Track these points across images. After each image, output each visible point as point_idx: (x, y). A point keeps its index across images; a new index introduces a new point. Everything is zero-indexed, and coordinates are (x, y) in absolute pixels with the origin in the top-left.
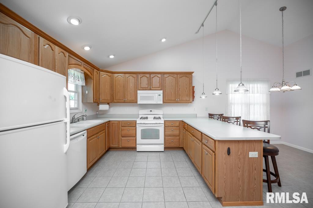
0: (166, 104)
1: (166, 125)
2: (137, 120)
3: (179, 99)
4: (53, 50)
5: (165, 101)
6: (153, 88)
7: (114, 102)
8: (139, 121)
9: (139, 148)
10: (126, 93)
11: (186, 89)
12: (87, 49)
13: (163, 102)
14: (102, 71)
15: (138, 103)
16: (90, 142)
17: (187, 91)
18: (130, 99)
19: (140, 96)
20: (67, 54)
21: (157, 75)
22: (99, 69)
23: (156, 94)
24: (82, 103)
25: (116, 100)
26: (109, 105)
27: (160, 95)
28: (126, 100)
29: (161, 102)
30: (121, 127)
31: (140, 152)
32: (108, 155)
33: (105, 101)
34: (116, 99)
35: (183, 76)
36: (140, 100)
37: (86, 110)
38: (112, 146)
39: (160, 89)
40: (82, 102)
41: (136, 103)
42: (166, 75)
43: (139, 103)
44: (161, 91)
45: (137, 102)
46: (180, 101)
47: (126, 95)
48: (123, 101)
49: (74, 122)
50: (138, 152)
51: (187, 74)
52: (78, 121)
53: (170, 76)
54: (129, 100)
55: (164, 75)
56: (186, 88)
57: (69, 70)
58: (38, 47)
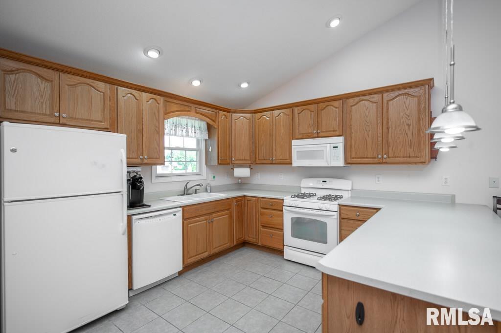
0: (354, 166)
1: (343, 216)
2: (285, 198)
3: (387, 154)
4: (137, 100)
5: (349, 160)
6: (323, 132)
7: (257, 164)
8: (288, 200)
9: (289, 253)
10: (274, 147)
11: (407, 127)
12: (196, 83)
13: (346, 162)
14: (235, 112)
15: (293, 165)
16: (189, 225)
17: (410, 134)
18: (281, 158)
19: (297, 151)
20: (161, 100)
21: (331, 103)
22: (230, 110)
23: (328, 145)
24: (205, 166)
25: (259, 160)
26: (251, 169)
27: (337, 147)
28: (274, 159)
29: (341, 163)
30: (260, 208)
31: (289, 263)
32: (239, 253)
33: (244, 162)
34: (260, 158)
35: (397, 94)
36: (297, 159)
37: (214, 177)
38: (247, 238)
39: (337, 133)
40: (206, 164)
41: (289, 166)
42: (351, 100)
43: (295, 164)
44: (341, 139)
45: (291, 164)
46: (388, 160)
47: (274, 150)
48: (269, 162)
49: (187, 194)
50: (286, 262)
51: (411, 87)
52: (196, 192)
53: (363, 100)
54: (279, 160)
55: (347, 100)
56: (409, 125)
57: (165, 121)
58: (116, 100)
